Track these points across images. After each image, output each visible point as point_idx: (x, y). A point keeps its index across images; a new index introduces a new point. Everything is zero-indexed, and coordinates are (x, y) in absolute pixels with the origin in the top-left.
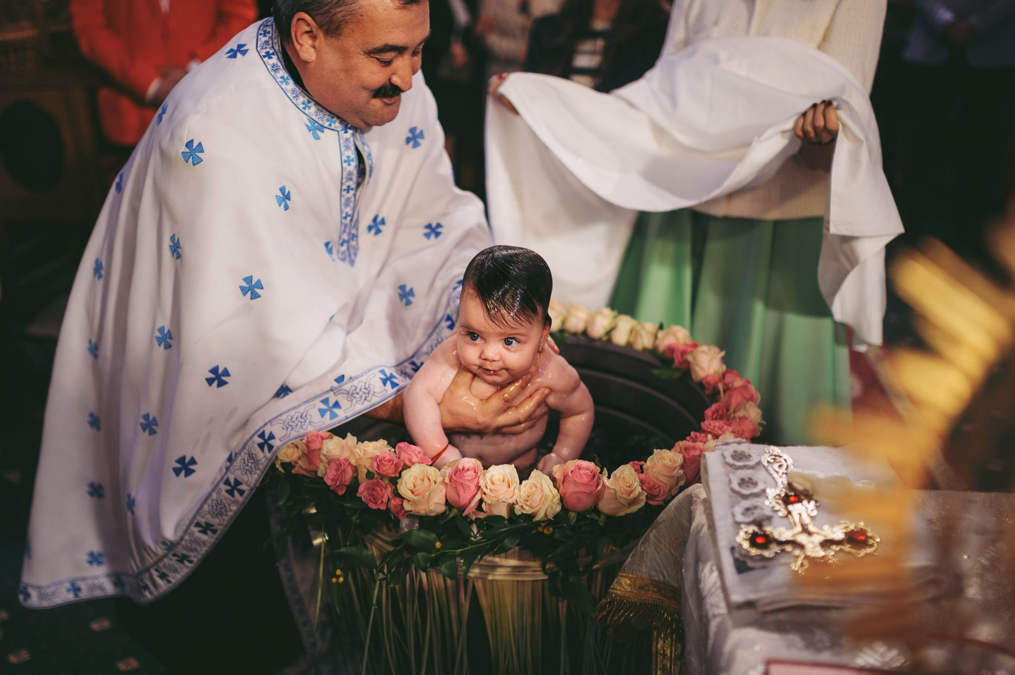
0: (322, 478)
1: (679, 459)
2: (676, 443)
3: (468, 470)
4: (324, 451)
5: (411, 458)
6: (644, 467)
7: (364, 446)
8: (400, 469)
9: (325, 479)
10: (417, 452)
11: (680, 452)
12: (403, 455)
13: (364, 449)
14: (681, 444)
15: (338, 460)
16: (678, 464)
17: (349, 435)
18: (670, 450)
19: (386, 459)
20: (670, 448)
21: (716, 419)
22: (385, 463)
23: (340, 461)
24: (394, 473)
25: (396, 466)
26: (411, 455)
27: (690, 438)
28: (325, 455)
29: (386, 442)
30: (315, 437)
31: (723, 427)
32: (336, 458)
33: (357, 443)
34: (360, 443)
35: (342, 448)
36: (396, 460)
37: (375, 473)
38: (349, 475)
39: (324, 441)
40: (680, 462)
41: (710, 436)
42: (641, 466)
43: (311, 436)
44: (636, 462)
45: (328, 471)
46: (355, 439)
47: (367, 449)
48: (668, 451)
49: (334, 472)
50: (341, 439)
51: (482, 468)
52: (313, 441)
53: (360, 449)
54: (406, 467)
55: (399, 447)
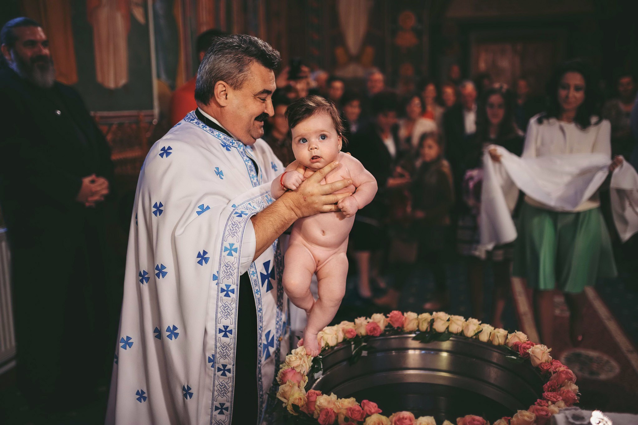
0: (316, 420)
1: (533, 416)
2: (531, 406)
3: (406, 419)
4: (318, 403)
5: (370, 410)
6: (511, 420)
7: (342, 401)
8: (364, 416)
9: (318, 420)
10: (374, 406)
11: (533, 412)
12: (366, 408)
13: (342, 403)
14: (532, 407)
15: (327, 409)
16: (533, 420)
17: (332, 393)
18: (527, 411)
19: (356, 410)
20: (527, 409)
21: (551, 391)
22: (356, 412)
23: (328, 410)
24: (361, 419)
25: (362, 414)
26: (371, 408)
27: (537, 403)
28: (318, 406)
29: (355, 399)
30: (313, 393)
31: (556, 396)
32: (325, 408)
33: (337, 399)
34: (339, 399)
35: (329, 402)
36: (362, 411)
37: (349, 418)
38: (333, 418)
39: (318, 397)
40: (534, 418)
41: (550, 403)
42: (509, 420)
43: (311, 393)
44: (506, 417)
45: (321, 416)
46: (336, 396)
47: (344, 403)
48: (526, 411)
49: (324, 416)
50: (328, 396)
51: (414, 418)
52: (312, 396)
53: (340, 403)
54: (369, 415)
55: (363, 402)
